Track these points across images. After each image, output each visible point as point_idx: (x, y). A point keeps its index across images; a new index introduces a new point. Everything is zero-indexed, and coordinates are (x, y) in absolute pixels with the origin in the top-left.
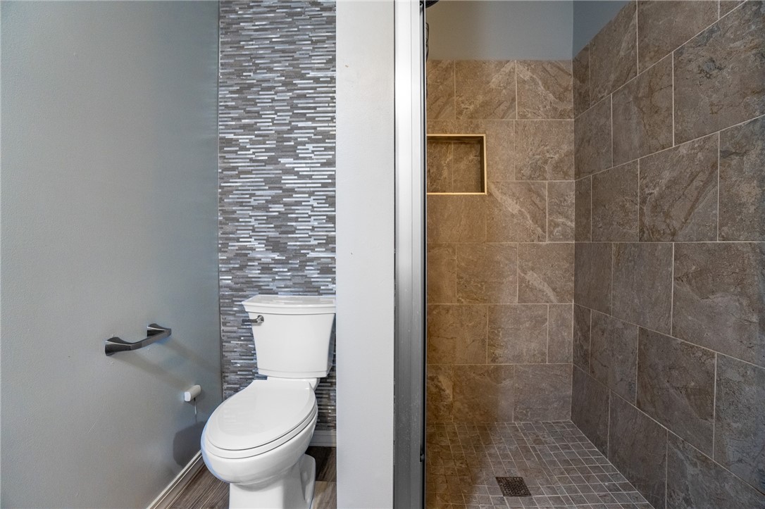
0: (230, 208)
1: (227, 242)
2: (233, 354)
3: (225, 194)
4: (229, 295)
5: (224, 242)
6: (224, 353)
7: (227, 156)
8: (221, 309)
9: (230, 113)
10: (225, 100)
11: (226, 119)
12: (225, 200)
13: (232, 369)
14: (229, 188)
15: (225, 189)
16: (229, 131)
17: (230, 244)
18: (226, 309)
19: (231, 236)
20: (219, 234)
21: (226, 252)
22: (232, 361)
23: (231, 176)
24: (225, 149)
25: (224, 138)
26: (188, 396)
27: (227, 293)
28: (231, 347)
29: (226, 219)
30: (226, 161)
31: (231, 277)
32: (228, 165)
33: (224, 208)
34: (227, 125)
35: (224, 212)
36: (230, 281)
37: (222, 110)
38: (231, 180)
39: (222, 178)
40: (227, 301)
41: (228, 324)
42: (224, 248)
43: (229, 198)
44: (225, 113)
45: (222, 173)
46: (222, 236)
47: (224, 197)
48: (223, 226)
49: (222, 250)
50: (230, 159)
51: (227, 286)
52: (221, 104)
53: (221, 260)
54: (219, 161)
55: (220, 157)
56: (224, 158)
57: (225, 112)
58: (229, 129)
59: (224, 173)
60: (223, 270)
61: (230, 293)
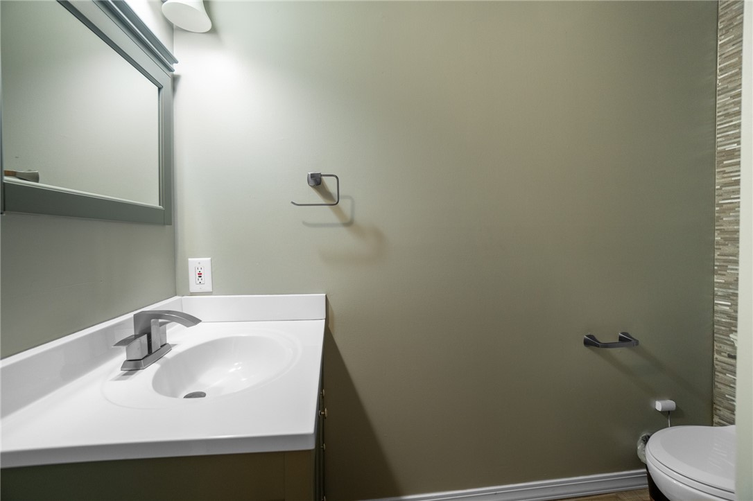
0: (731, 227)
1: (725, 264)
2: (729, 388)
3: (724, 212)
4: (725, 322)
5: (722, 264)
6: (716, 383)
7: (727, 169)
8: (715, 335)
9: (732, 121)
10: (726, 108)
11: (726, 129)
12: (724, 219)
13: (726, 403)
14: (729, 205)
15: (724, 206)
16: (728, 142)
17: (729, 267)
18: (722, 336)
19: (731, 258)
20: (716, 255)
21: (724, 275)
22: (727, 396)
23: (733, 192)
24: (725, 162)
25: (724, 151)
26: (659, 406)
27: (724, 320)
28: (726, 380)
29: (725, 239)
30: (726, 175)
31: (729, 304)
32: (730, 179)
33: (722, 227)
34: (728, 135)
35: (722, 231)
36: (728, 308)
37: (720, 121)
38: (732, 197)
39: (721, 195)
40: (723, 328)
41: (723, 354)
42: (720, 270)
43: (730, 216)
44: (725, 123)
45: (720, 189)
46: (719, 257)
47: (722, 215)
48: (721, 247)
49: (719, 272)
50: (732, 172)
51: (723, 312)
52: (720, 114)
53: (717, 283)
54: (717, 177)
55: (719, 172)
56: (724, 172)
57: (725, 121)
58: (731, 139)
59: (723, 189)
60: (719, 294)
61: (727, 320)
